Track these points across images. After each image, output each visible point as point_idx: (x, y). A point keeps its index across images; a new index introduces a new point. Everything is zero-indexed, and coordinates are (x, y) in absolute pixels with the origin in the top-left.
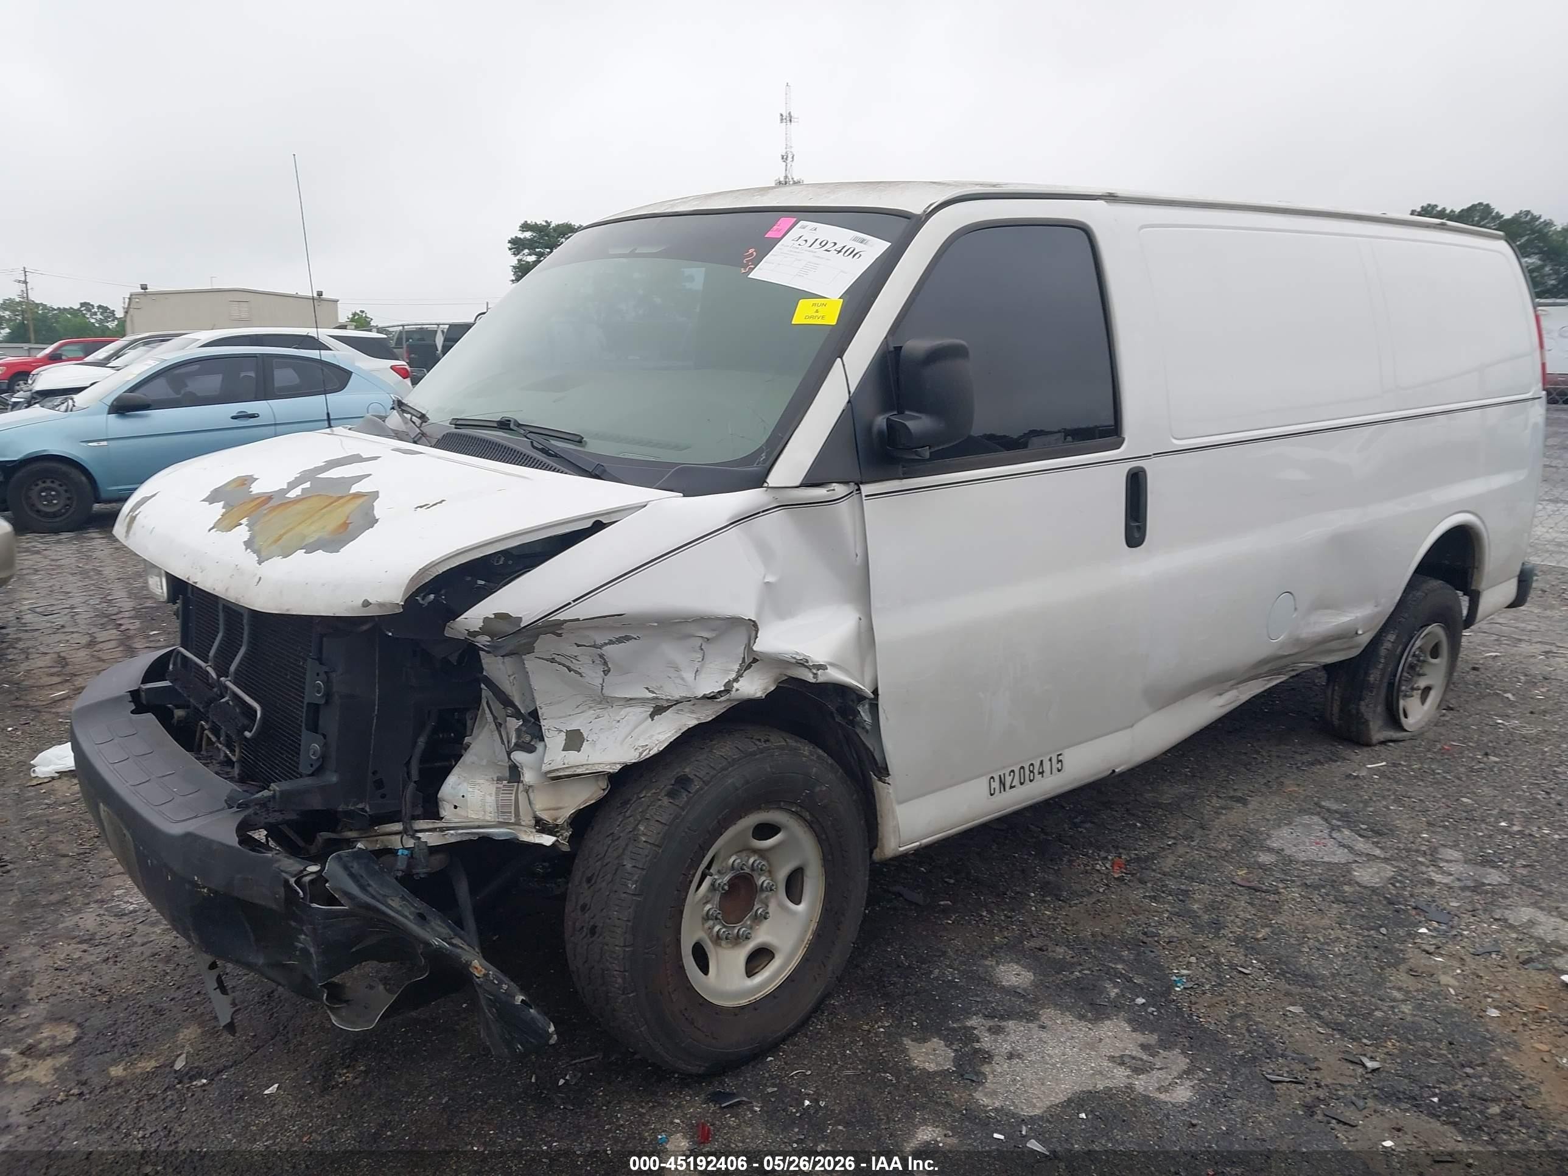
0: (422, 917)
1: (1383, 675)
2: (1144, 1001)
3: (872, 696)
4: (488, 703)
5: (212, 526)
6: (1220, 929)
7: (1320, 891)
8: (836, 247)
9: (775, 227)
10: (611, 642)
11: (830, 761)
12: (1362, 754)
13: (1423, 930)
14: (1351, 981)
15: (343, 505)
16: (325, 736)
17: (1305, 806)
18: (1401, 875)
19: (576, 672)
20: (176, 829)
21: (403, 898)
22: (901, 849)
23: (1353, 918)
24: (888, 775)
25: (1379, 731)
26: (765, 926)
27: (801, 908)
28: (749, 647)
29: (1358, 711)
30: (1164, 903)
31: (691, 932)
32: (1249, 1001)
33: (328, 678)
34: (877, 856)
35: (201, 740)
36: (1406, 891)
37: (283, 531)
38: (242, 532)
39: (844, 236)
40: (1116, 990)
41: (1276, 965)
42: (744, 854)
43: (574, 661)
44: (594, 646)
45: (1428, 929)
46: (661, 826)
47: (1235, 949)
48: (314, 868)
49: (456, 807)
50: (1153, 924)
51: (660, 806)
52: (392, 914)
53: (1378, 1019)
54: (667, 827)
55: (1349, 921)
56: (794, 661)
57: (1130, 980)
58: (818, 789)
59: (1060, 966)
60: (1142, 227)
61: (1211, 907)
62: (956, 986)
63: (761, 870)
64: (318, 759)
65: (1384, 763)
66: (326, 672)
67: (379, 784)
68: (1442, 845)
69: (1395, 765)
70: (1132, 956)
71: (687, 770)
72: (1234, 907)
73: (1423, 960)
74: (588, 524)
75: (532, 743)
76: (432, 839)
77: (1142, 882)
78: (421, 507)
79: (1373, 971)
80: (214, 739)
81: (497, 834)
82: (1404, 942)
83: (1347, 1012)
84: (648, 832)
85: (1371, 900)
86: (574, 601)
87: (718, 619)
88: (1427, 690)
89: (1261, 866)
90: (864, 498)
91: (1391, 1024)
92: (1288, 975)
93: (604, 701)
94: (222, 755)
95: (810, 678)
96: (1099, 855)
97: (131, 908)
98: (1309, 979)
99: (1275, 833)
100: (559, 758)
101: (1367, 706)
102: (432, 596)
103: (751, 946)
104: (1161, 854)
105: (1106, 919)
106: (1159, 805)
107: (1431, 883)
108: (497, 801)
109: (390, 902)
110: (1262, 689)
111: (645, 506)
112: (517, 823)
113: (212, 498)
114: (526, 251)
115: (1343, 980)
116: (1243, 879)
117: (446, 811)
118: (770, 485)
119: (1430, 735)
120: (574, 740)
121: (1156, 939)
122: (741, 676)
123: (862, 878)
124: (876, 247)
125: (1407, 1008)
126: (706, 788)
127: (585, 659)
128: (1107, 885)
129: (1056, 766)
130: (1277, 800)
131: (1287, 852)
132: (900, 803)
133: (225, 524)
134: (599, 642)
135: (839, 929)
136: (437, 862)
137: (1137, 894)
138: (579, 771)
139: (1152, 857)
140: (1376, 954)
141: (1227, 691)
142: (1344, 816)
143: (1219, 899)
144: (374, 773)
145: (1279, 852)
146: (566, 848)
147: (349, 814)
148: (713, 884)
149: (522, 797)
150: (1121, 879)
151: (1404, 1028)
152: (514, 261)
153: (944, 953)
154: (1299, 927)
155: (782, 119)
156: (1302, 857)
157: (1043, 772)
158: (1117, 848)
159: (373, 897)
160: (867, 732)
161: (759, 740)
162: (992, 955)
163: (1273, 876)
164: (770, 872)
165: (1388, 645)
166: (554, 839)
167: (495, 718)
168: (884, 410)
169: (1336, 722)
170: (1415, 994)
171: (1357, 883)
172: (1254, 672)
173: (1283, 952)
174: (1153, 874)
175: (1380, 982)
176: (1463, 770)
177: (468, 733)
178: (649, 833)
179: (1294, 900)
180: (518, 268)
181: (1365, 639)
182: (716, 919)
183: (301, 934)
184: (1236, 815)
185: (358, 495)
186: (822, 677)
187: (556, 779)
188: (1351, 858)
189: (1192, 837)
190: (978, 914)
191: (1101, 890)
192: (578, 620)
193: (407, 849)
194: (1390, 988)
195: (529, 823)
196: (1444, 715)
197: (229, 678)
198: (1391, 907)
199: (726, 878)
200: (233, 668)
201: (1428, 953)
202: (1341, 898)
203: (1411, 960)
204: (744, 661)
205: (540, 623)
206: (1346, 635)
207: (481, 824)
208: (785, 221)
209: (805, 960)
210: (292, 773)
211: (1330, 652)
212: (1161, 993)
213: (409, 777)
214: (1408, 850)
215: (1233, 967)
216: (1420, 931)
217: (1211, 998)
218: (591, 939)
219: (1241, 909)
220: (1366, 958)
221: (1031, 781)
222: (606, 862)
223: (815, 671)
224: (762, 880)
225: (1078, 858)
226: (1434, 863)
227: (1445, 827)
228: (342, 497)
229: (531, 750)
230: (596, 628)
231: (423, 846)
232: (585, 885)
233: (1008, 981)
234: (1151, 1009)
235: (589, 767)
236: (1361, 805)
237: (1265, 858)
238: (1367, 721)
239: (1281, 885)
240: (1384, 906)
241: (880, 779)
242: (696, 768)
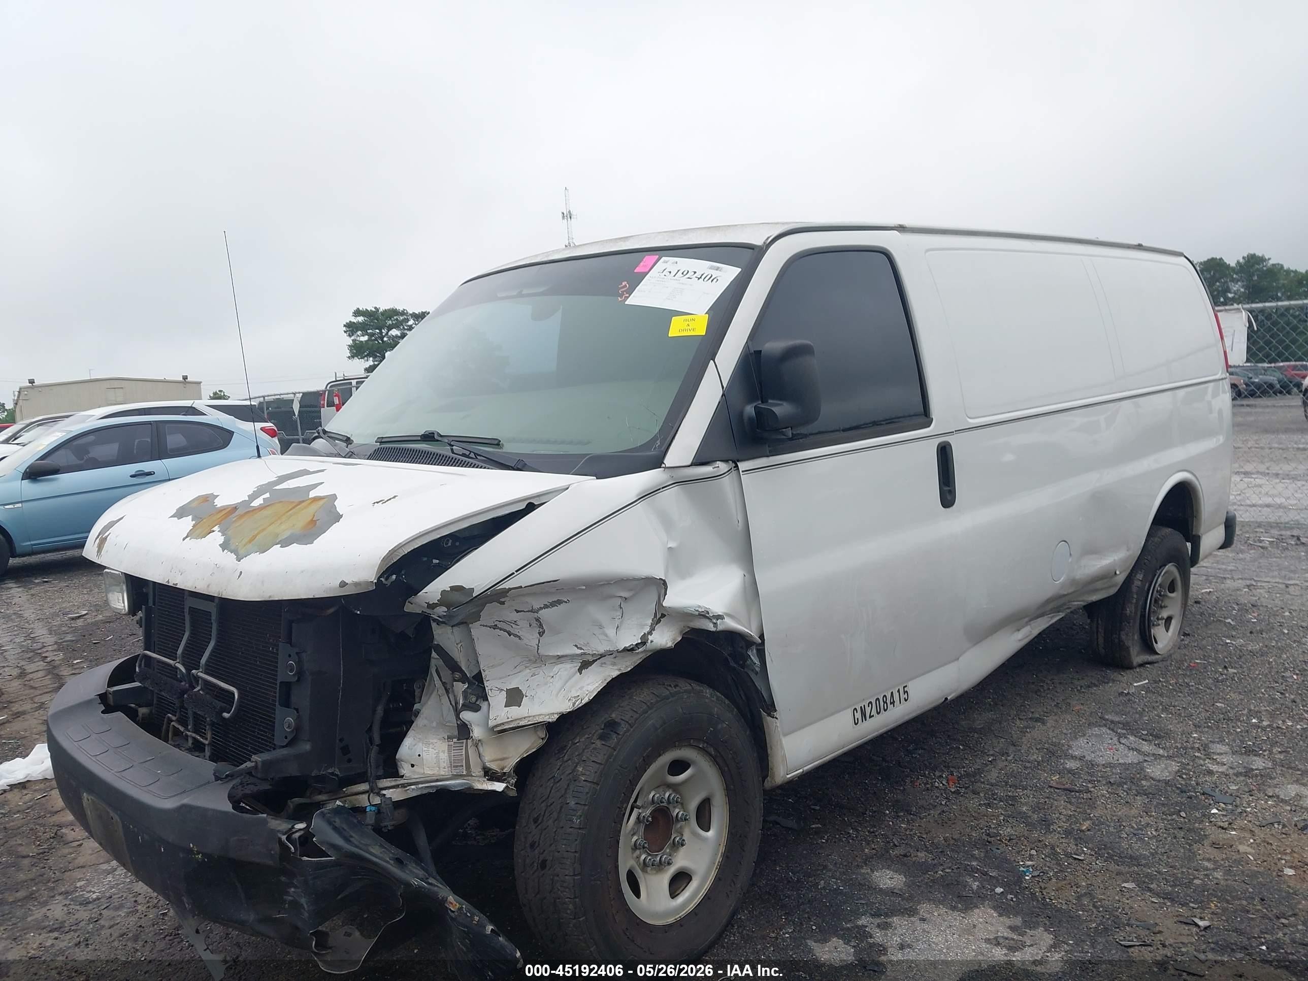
0: (399, 862)
1: (1136, 608)
2: (1002, 890)
3: (760, 641)
4: (437, 671)
5: (185, 536)
6: (1049, 825)
7: (1123, 787)
8: (696, 275)
9: (642, 264)
10: (546, 607)
11: (727, 702)
12: (1126, 676)
13: (1214, 811)
14: (1168, 857)
15: (305, 507)
16: (297, 710)
17: (1093, 720)
18: (1185, 768)
19: (516, 636)
20: (169, 804)
21: (381, 846)
22: (788, 776)
23: (1155, 807)
24: (776, 711)
25: (1137, 656)
26: (682, 851)
27: (710, 834)
28: (659, 604)
29: (1120, 641)
30: (997, 808)
31: (626, 861)
32: (1089, 883)
33: (299, 657)
34: (768, 784)
35: (168, 731)
36: (1192, 780)
37: (256, 532)
38: (217, 537)
39: (702, 266)
40: (977, 883)
41: (1103, 851)
42: (661, 789)
43: (513, 626)
44: (532, 611)
45: (1218, 809)
46: (598, 766)
47: (1067, 841)
48: (301, 826)
49: (413, 766)
50: (993, 826)
51: (594, 749)
52: (375, 859)
53: (1198, 886)
54: (602, 766)
55: (1153, 808)
56: (697, 613)
57: (986, 874)
58: (720, 726)
59: (924, 868)
60: (928, 251)
61: (1037, 808)
62: (841, 893)
63: (677, 802)
64: (293, 731)
65: (1147, 681)
66: (297, 653)
67: (345, 750)
68: (1211, 741)
69: (1155, 682)
70: (982, 855)
71: (613, 716)
72: (1056, 807)
73: (1221, 836)
74: (522, 506)
75: (478, 703)
76: (395, 795)
77: (975, 793)
78: (377, 503)
79: (1184, 848)
80: (182, 729)
81: (454, 786)
82: (1201, 822)
83: (1172, 883)
84: (586, 772)
85: (1166, 791)
86: (517, 571)
87: (634, 579)
88: (1169, 620)
89: (1070, 771)
90: (741, 473)
91: (1209, 889)
92: (1115, 858)
93: (538, 660)
94: (190, 741)
95: (711, 627)
96: (934, 775)
97: (94, 896)
98: (1134, 860)
99: (1074, 744)
100: (503, 714)
101: (1127, 635)
102: (394, 577)
103: (671, 871)
104: (985, 769)
105: (953, 826)
106: (975, 730)
107: (1210, 773)
108: (450, 757)
109: (372, 850)
110: (1047, 625)
111: (567, 489)
112: (469, 774)
113: (181, 513)
114: (359, 333)
115: (1161, 857)
116: (1057, 783)
117: (405, 770)
118: (667, 466)
119: (1177, 656)
120: (515, 697)
121: (999, 838)
122: (654, 630)
123: (758, 803)
124: (730, 273)
125: (1219, 875)
126: (632, 730)
127: (524, 624)
128: (947, 798)
129: (903, 696)
130: (1068, 717)
131: (1088, 758)
132: (785, 735)
133: (199, 531)
134: (536, 607)
135: (744, 851)
136: (400, 815)
137: (973, 803)
138: (522, 723)
139: (979, 772)
140: (1182, 834)
141: (1023, 627)
142: (1126, 725)
143: (1042, 801)
144: (341, 740)
145: (1081, 758)
146: (513, 793)
147: (321, 779)
148: (638, 818)
149: (472, 752)
150: (957, 793)
151: (1221, 891)
152: (349, 341)
153: (825, 867)
154: (1114, 818)
155: (563, 217)
156: (1101, 761)
157: (894, 701)
158: (948, 767)
159: (356, 846)
160: (757, 673)
161: (670, 686)
162: (866, 864)
163: (1081, 778)
164: (682, 804)
165: (1137, 583)
166: (504, 785)
167: (444, 684)
168: (751, 400)
169: (1102, 651)
170: (1222, 862)
171: (1151, 778)
172: (1040, 612)
173: (1106, 839)
174: (983, 786)
175: (1191, 856)
176: (1210, 681)
177: (417, 700)
178: (588, 773)
179: (1103, 796)
180: (353, 346)
181: (1121, 578)
182: (644, 847)
183: (291, 887)
184: (1038, 732)
185: (317, 499)
186: (721, 626)
187: (501, 732)
188: (1141, 758)
189: (1007, 753)
190: (845, 832)
191: (943, 803)
192: (521, 587)
193: (373, 805)
194: (1200, 860)
195: (478, 774)
196: (1183, 640)
197: (201, 670)
198: (1184, 795)
199: (648, 812)
200: (203, 660)
201: (1223, 828)
202: (1142, 792)
203: (1211, 836)
204: (655, 614)
205: (489, 592)
206: (1106, 576)
207: (438, 778)
208: (649, 259)
209: (718, 879)
210: (268, 745)
211: (1096, 591)
212: (1015, 882)
213: (371, 740)
214: (1185, 748)
215: (1068, 855)
216: (1212, 812)
217: (1057, 883)
218: (543, 872)
219: (1061, 807)
220: (1175, 837)
221: (885, 710)
222: (550, 801)
223: (715, 621)
224: (676, 811)
225: (918, 778)
226: (1208, 756)
227: (1208, 727)
228: (303, 501)
229: (476, 708)
230: (534, 594)
231: (388, 802)
232: (533, 826)
233: (885, 884)
234: (1009, 897)
235: (530, 719)
236: (1138, 716)
237: (1071, 764)
238: (1128, 648)
239: (1090, 785)
240: (1179, 794)
241: (769, 715)
242: (618, 713)
